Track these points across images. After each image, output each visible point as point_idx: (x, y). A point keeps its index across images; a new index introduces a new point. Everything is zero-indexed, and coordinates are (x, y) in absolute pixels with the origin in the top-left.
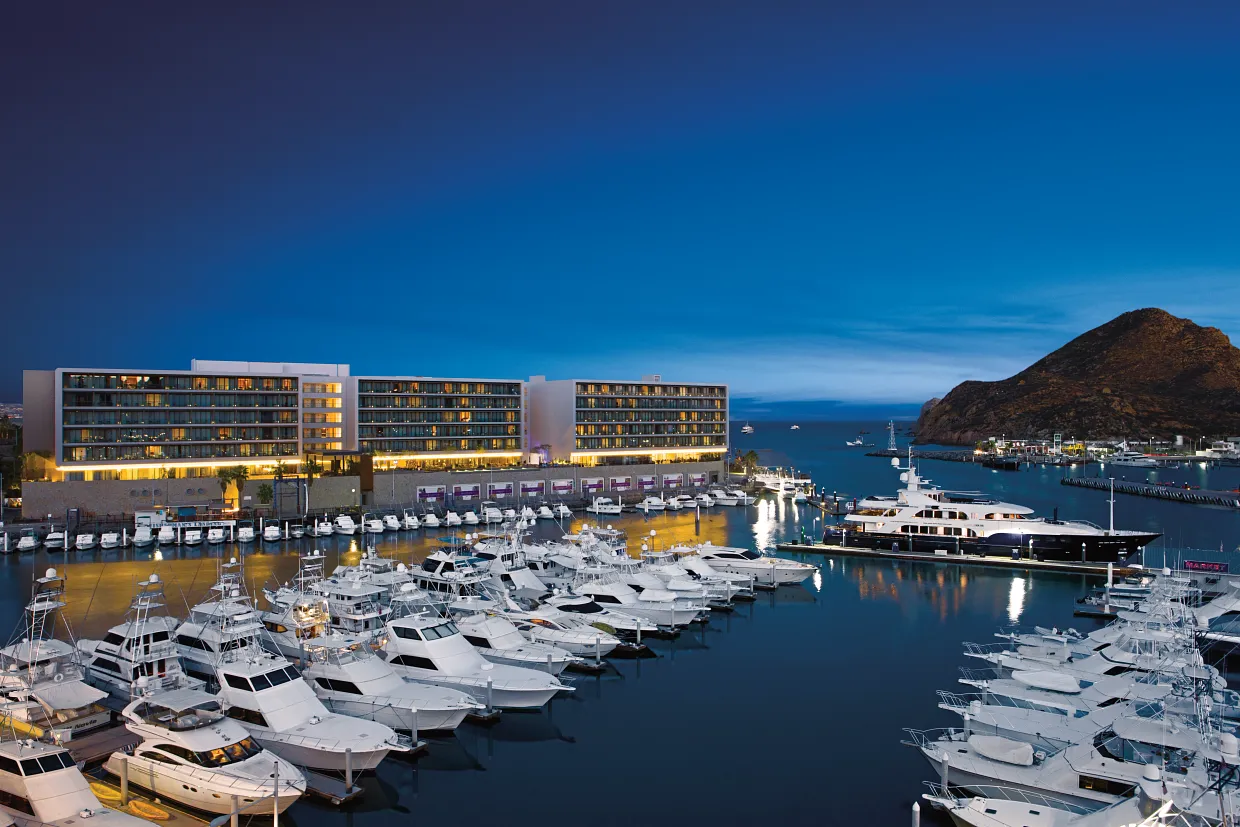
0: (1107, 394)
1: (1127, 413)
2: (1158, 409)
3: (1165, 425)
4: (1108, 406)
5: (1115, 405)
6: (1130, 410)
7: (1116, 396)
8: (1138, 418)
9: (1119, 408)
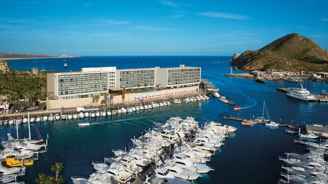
0: (285, 60)
1: (290, 65)
2: (297, 64)
3: (299, 68)
4: (285, 63)
5: (287, 63)
6: (291, 64)
7: (287, 60)
8: (292, 66)
9: (288, 63)
